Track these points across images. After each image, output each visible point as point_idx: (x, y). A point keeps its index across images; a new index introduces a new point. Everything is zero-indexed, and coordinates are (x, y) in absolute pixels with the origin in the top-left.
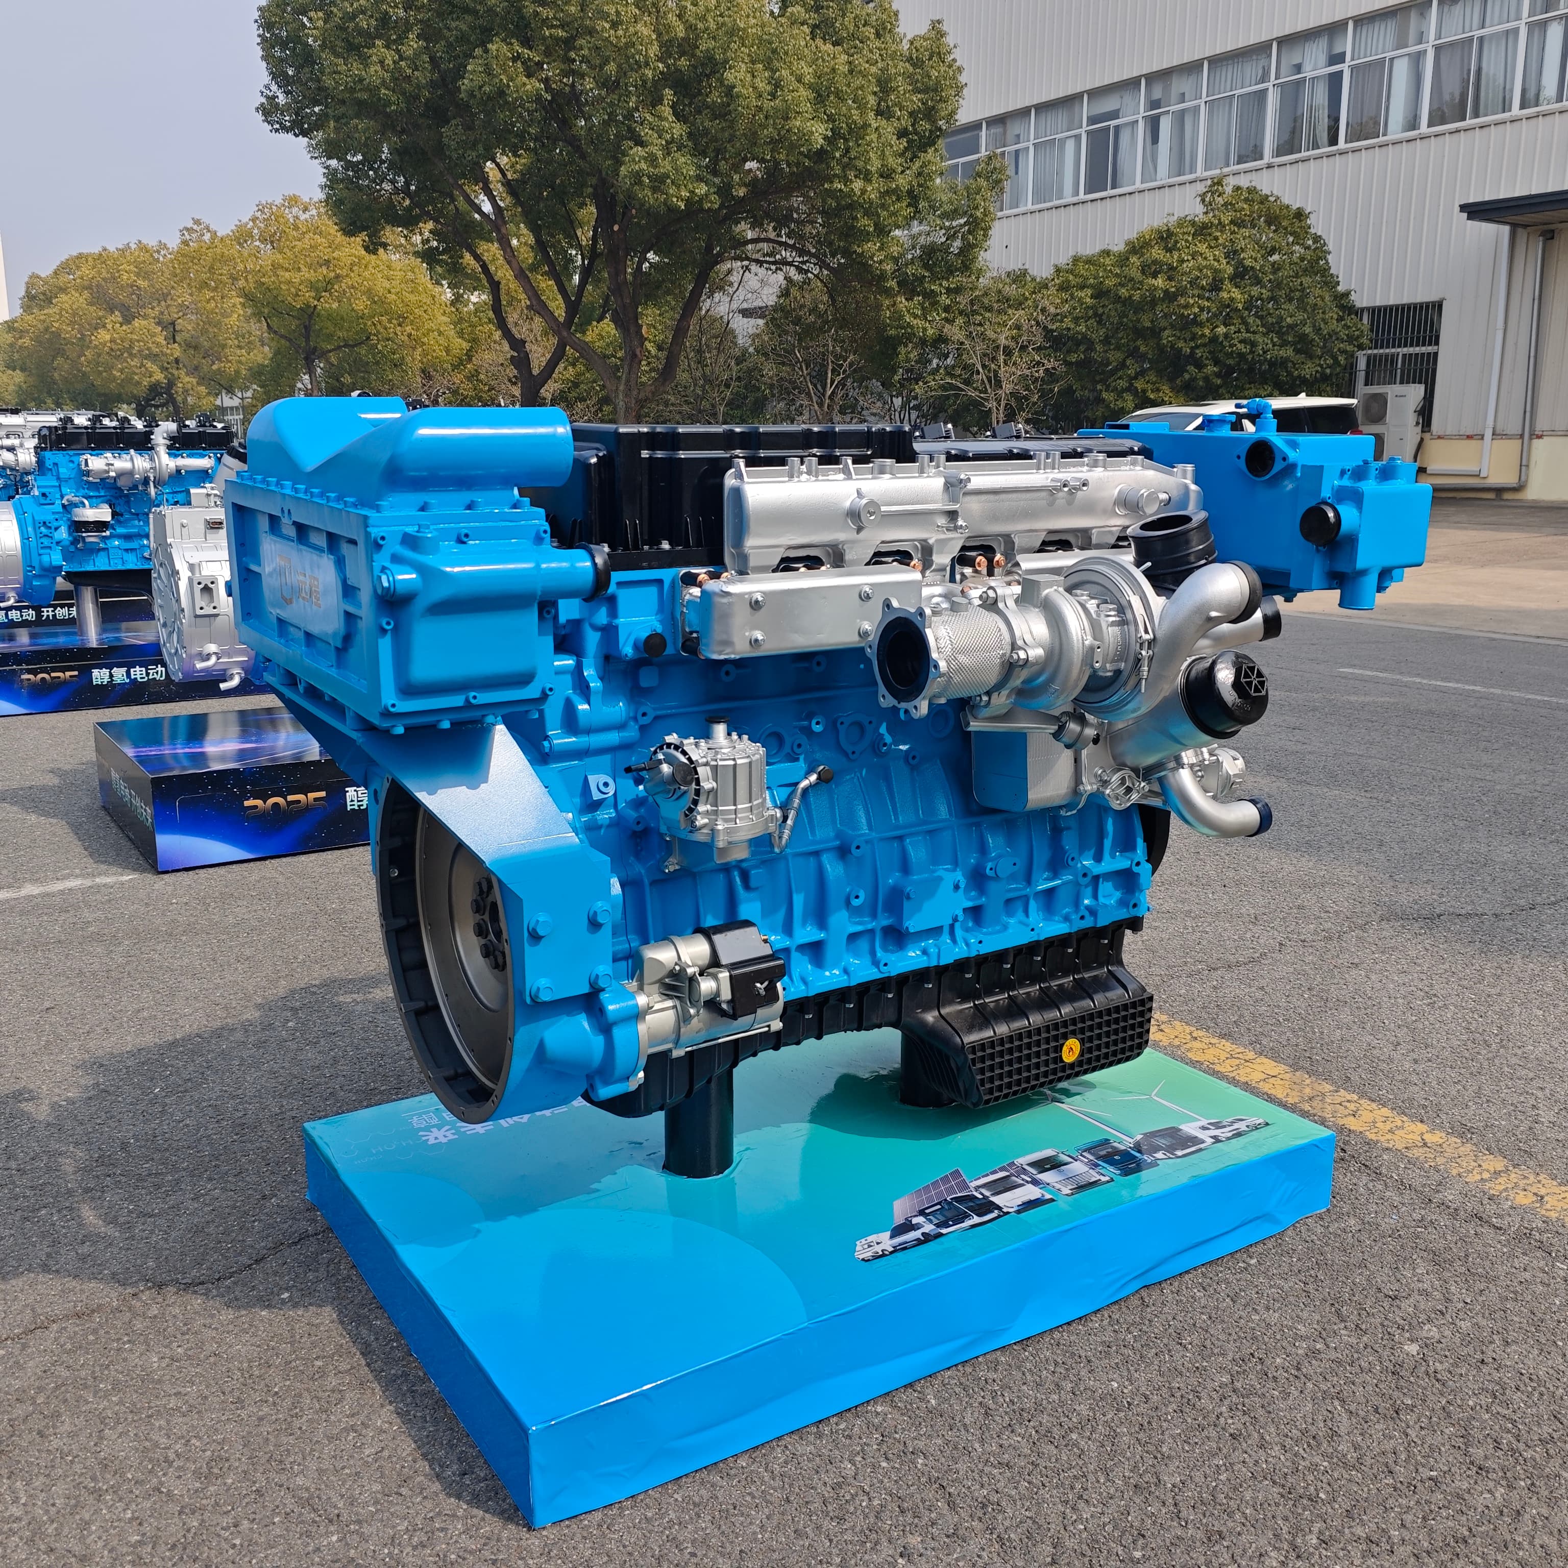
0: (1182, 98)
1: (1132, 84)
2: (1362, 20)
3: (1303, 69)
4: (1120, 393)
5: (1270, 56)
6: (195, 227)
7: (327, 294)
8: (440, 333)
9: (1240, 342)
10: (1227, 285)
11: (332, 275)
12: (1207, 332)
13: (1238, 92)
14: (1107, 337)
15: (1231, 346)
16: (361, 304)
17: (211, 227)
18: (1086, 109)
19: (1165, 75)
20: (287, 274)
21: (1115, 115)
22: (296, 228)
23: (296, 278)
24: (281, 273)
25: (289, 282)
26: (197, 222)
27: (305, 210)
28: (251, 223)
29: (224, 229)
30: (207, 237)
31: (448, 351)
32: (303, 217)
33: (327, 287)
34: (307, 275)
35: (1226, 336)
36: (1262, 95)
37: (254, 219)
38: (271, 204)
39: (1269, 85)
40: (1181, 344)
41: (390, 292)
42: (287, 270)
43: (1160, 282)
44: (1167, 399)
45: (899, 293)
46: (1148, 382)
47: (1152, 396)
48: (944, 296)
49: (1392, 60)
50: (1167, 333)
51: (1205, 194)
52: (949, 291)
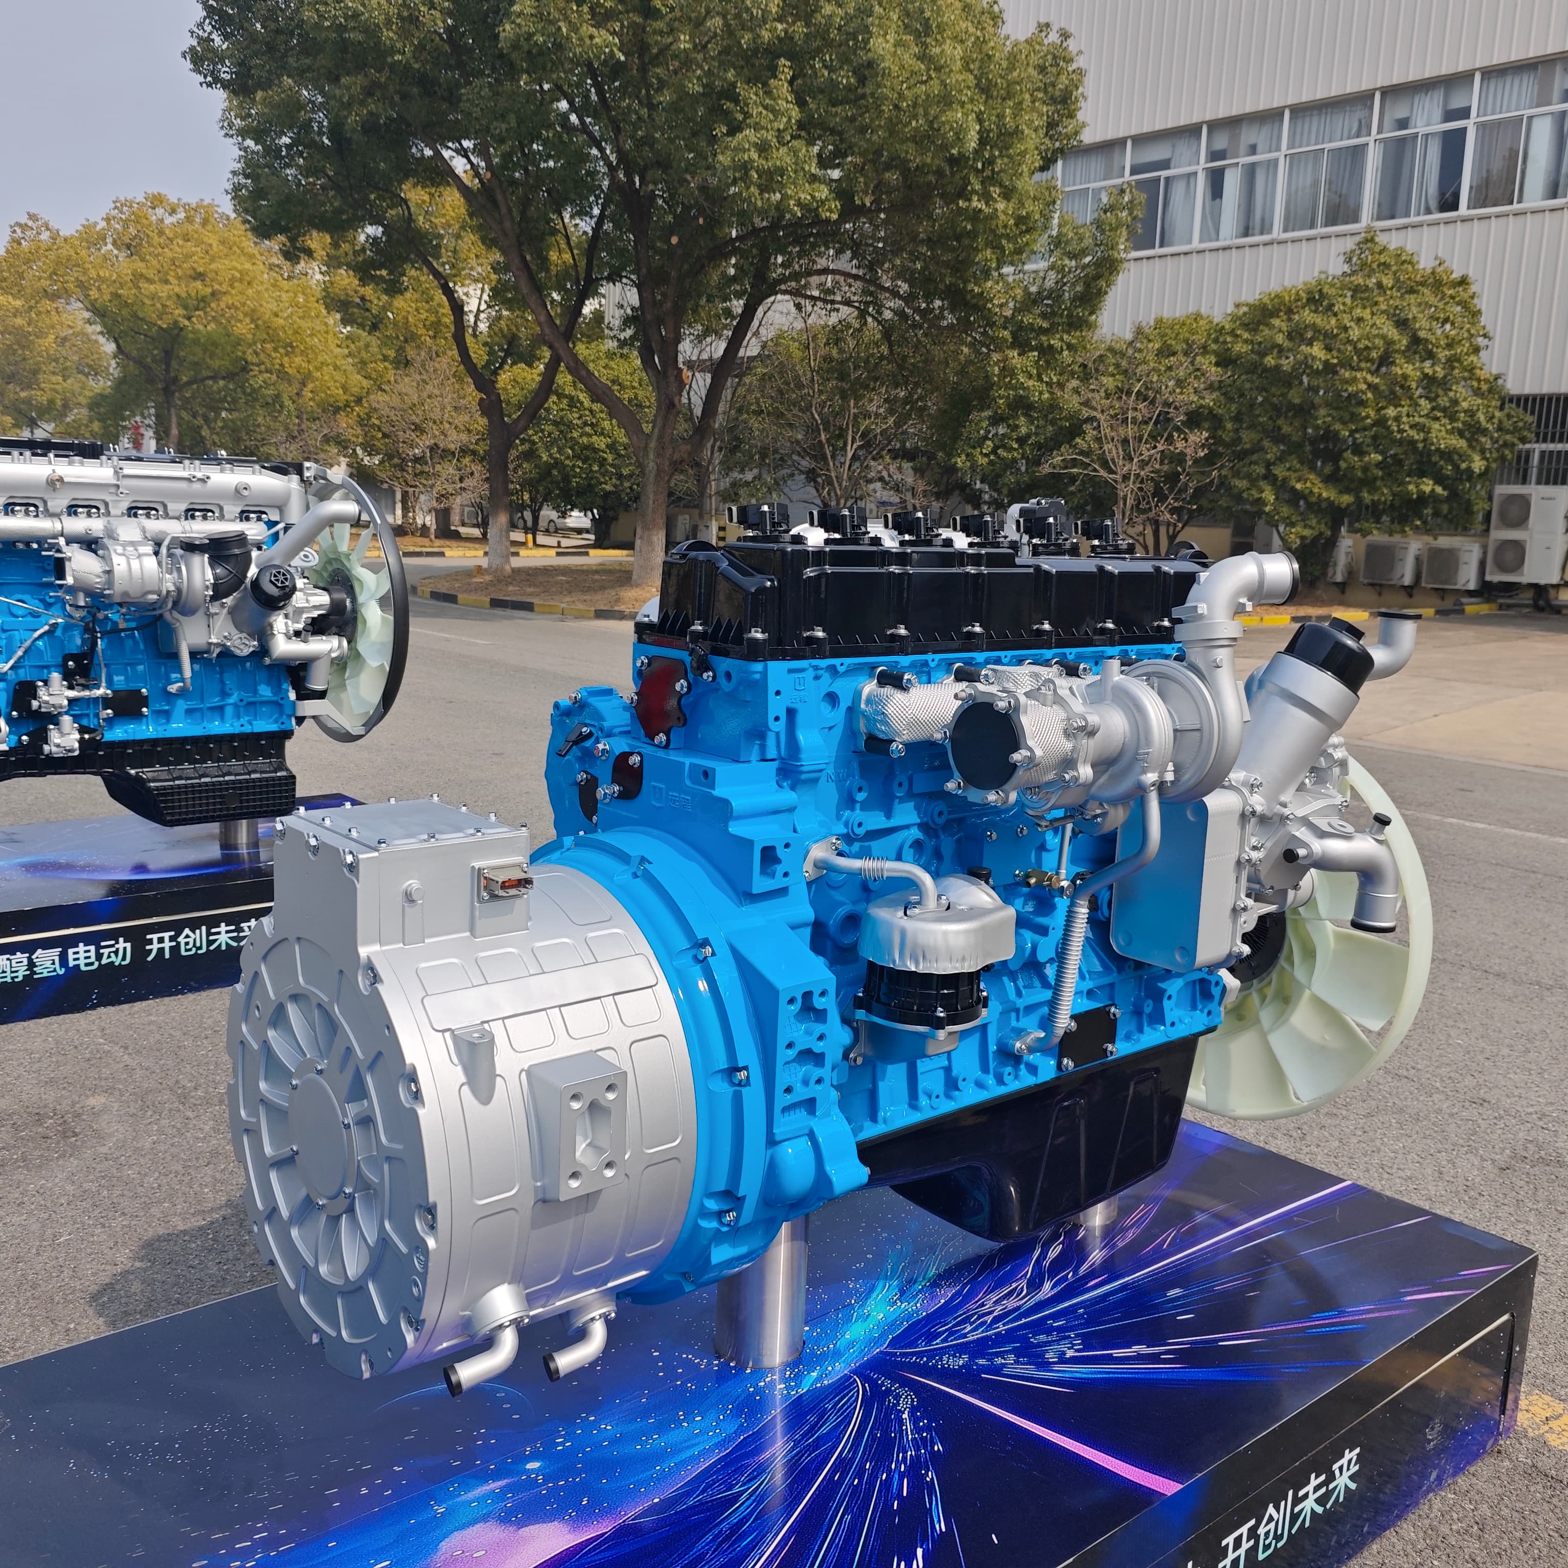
0: (1253, 150)
1: (1192, 131)
2: (1490, 72)
3: (1412, 123)
4: (1253, 481)
5: (1371, 108)
6: (30, 223)
7: (201, 313)
8: (336, 368)
9: (1411, 427)
10: (1400, 360)
11: (209, 290)
12: (1372, 413)
13: (1328, 146)
14: (1239, 412)
15: (1401, 431)
16: (243, 328)
17: (51, 224)
18: (1128, 158)
19: (1233, 123)
20: (152, 287)
21: (1165, 165)
22: (161, 233)
23: (163, 291)
24: (143, 285)
25: (153, 297)
26: (33, 217)
27: (173, 212)
28: (103, 224)
29: (69, 227)
30: (45, 236)
31: (345, 388)
32: (169, 220)
33: (202, 302)
34: (177, 289)
35: (1397, 419)
36: (1358, 152)
37: (108, 220)
38: (131, 202)
39: (1370, 141)
40: (1337, 426)
41: (277, 315)
42: (150, 281)
43: (1317, 351)
44: (1316, 490)
45: (1013, 346)
46: (1289, 469)
47: (1299, 486)
48: (1066, 353)
49: (1530, 118)
50: (1322, 412)
51: (1353, 251)
52: (1070, 347)
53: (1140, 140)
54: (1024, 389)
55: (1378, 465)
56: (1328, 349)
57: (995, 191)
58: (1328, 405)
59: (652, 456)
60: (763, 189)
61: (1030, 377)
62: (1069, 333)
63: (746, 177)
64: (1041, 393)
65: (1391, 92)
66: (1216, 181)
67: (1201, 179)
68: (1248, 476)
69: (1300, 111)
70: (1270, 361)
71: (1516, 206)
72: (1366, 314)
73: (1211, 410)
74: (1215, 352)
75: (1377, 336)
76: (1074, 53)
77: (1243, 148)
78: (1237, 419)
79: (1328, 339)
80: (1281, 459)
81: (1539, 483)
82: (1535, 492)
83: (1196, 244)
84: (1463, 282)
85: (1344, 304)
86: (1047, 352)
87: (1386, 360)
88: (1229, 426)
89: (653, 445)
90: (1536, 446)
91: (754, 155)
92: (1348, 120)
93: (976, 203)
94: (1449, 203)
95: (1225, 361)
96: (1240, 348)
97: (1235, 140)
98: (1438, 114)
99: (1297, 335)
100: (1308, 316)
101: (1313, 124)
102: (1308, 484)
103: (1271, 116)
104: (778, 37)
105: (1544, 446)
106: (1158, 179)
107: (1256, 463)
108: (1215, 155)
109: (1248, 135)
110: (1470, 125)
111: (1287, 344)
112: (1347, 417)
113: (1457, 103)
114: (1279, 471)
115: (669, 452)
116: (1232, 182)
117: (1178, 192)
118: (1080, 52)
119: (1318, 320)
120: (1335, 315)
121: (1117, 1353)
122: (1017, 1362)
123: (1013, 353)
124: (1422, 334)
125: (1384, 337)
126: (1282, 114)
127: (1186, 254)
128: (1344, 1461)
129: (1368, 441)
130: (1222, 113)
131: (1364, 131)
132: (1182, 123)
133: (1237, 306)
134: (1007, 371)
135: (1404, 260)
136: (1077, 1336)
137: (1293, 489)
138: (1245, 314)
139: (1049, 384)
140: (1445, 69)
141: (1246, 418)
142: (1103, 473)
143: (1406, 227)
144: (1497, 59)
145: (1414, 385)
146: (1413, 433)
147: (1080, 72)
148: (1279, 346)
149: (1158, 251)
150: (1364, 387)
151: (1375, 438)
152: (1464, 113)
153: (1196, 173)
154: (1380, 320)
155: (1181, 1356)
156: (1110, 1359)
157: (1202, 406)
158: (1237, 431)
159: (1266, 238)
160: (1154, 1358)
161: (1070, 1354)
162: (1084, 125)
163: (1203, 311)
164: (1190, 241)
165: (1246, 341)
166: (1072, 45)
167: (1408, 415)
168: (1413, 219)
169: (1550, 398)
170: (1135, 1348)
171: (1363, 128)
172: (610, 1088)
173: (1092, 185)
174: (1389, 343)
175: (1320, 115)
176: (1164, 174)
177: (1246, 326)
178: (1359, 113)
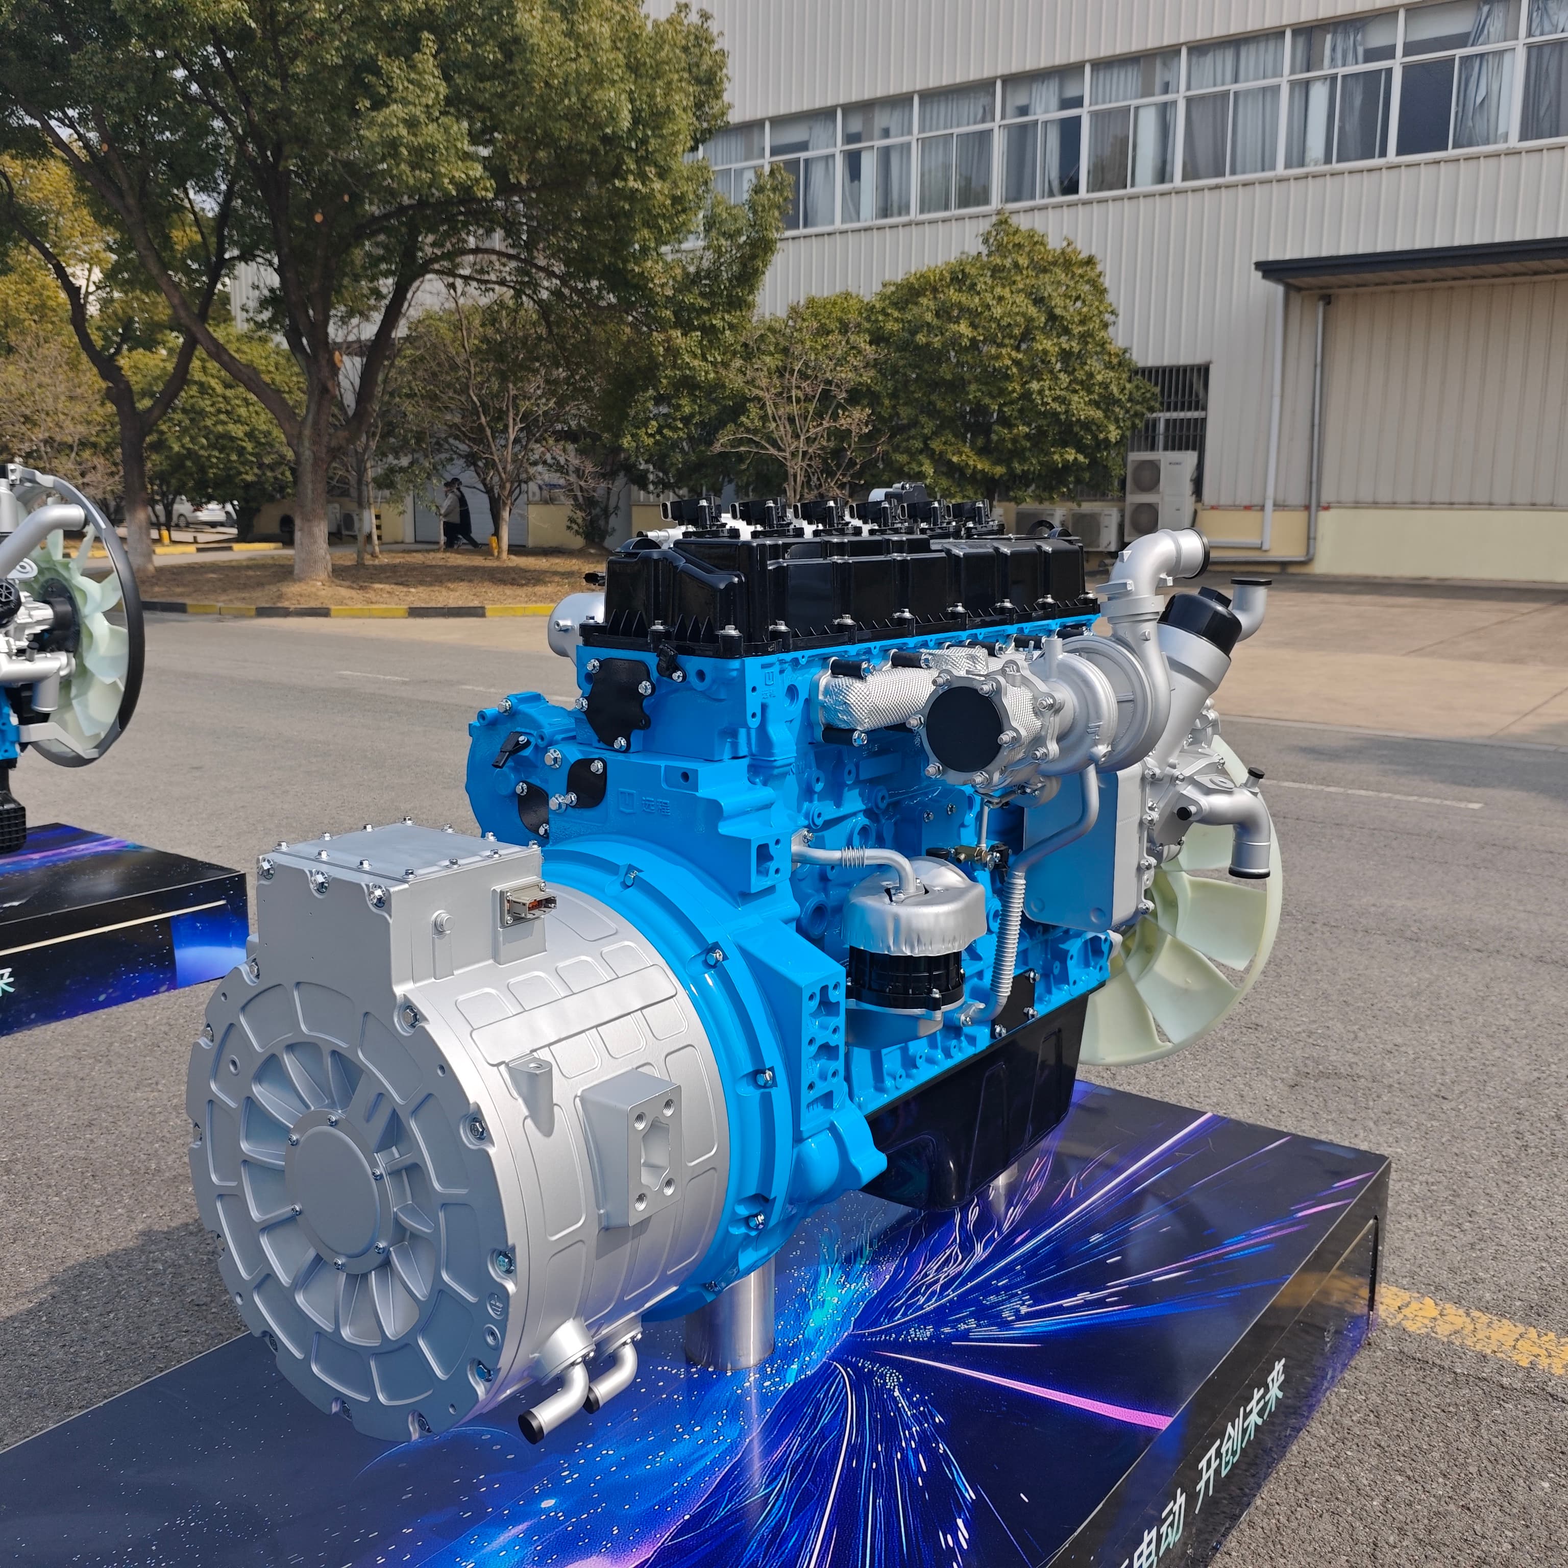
0: (886, 133)
1: (827, 114)
2: (1098, 64)
3: (1031, 110)
5: (994, 95)
13: (956, 131)
18: (768, 139)
19: (866, 107)
21: (803, 147)
36: (984, 137)
39: (995, 125)
44: (971, 463)
45: (675, 326)
46: (945, 443)
47: (955, 459)
48: (728, 333)
49: (1137, 108)
50: (973, 387)
51: (989, 233)
52: (732, 327)
53: (778, 122)
54: (690, 369)
55: (1027, 436)
56: (973, 326)
57: (651, 171)
58: (977, 380)
59: (307, 444)
60: (414, 167)
61: (695, 356)
62: (729, 312)
63: (396, 155)
64: (707, 373)
65: (1011, 80)
66: (853, 162)
67: (839, 161)
68: (907, 451)
69: (929, 96)
70: (921, 338)
71: (1129, 190)
72: (1006, 293)
73: (869, 387)
74: (868, 331)
75: (1017, 314)
76: (715, 33)
77: (877, 132)
78: (894, 396)
79: (973, 317)
80: (935, 434)
81: (1166, 448)
82: (1164, 457)
83: (838, 225)
84: (1090, 261)
85: (985, 283)
86: (710, 331)
87: (1027, 335)
88: (887, 402)
89: (307, 432)
90: (1161, 415)
91: (404, 132)
92: (972, 107)
93: (633, 183)
94: (1071, 187)
95: (878, 339)
96: (891, 326)
97: (868, 122)
98: (1054, 102)
99: (944, 313)
100: (953, 295)
101: (941, 110)
102: (964, 457)
103: (901, 101)
104: (419, 11)
105: (1168, 415)
106: (798, 160)
107: (914, 438)
108: (850, 138)
109: (881, 119)
110: (1084, 113)
111: (935, 322)
112: (995, 392)
113: (1071, 92)
114: (936, 445)
115: (325, 439)
116: (869, 165)
117: (818, 173)
118: (721, 34)
119: (964, 298)
120: (978, 293)
121: (1067, 1302)
122: (979, 1326)
123: (677, 333)
124: (1058, 311)
125: (1024, 315)
126: (912, 99)
127: (829, 234)
128: (1274, 1373)
129: (1015, 414)
130: (854, 97)
131: (988, 117)
132: (817, 105)
133: (884, 285)
134: (672, 352)
135: (1036, 241)
136: (1023, 1292)
137: (950, 462)
138: (893, 293)
139: (714, 364)
140: (1059, 60)
141: (902, 395)
142: (773, 451)
143: (1032, 209)
144: (1105, 51)
145: (1053, 360)
146: (1055, 405)
147: (722, 52)
148: (928, 324)
149: (802, 231)
150: (1010, 363)
151: (1021, 411)
152: (1078, 102)
153: (833, 156)
154: (1020, 299)
155: (1124, 1297)
156: (1061, 1310)
157: (860, 384)
158: (894, 407)
159: (904, 219)
160: (1100, 1303)
161: (1024, 1310)
162: (730, 106)
163: (852, 290)
164: (832, 222)
165: (896, 320)
166: (714, 27)
167: (1050, 389)
168: (1039, 202)
169: (1171, 369)
170: (1081, 1296)
171: (988, 115)
172: (668, 1104)
173: (734, 166)
174: (1030, 320)
175: (947, 99)
176: (803, 155)
177: (895, 305)
178: (984, 100)
